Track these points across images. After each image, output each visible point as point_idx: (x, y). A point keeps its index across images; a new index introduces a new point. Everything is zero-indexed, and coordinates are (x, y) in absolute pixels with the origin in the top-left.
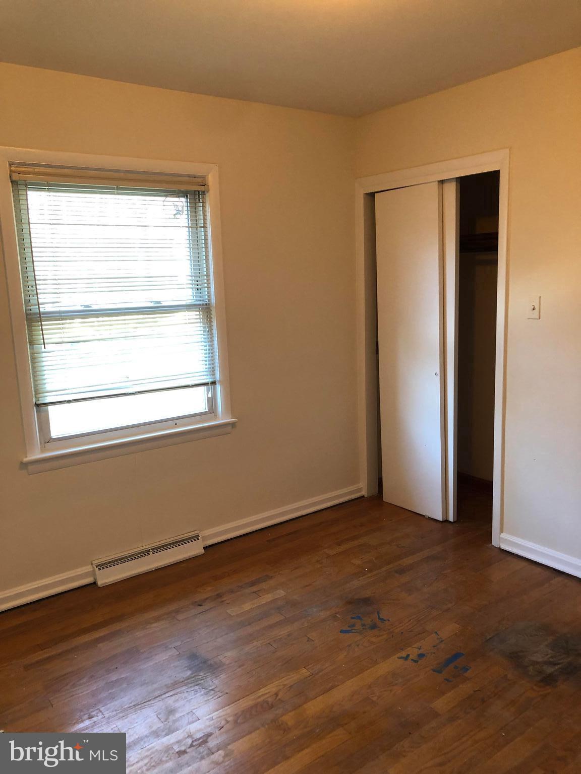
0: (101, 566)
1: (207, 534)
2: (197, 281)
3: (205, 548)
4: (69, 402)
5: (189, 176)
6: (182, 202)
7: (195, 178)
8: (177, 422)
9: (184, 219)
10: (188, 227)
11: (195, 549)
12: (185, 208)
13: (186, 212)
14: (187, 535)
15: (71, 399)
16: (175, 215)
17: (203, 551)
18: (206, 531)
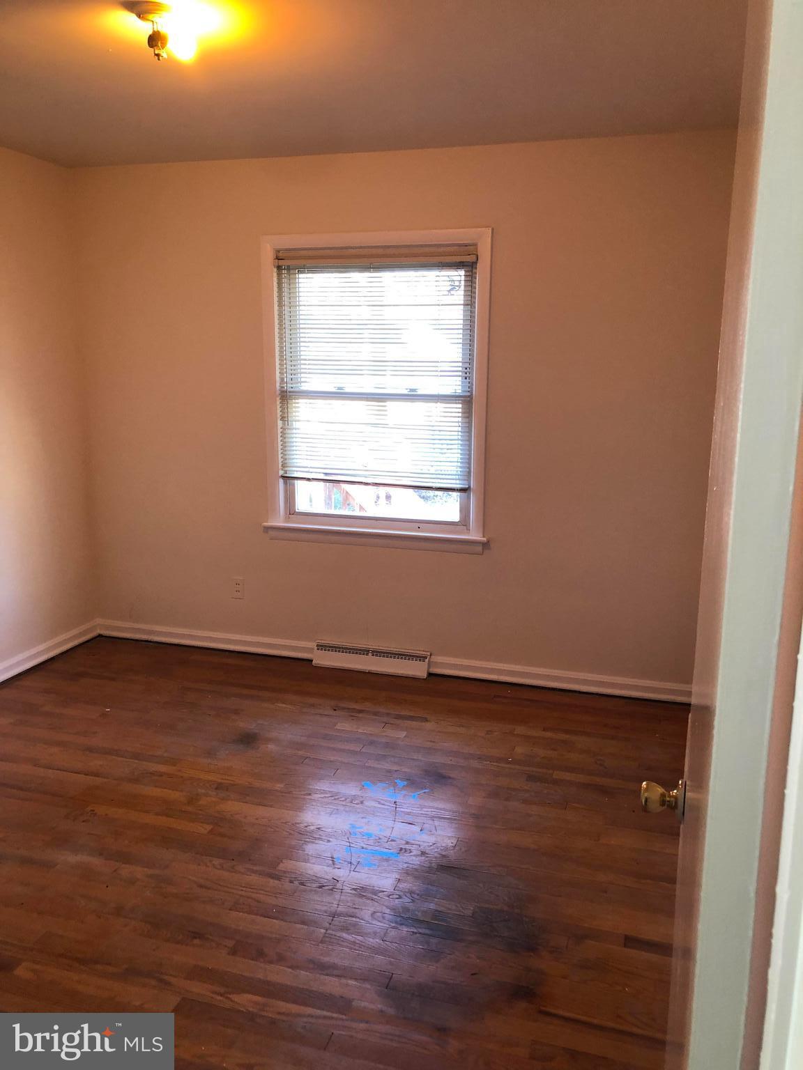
0: (321, 647)
1: (439, 661)
2: (466, 369)
3: (430, 675)
4: (309, 479)
5: (460, 245)
6: (459, 275)
7: (466, 246)
8: (420, 525)
9: (459, 296)
10: (464, 305)
11: (418, 670)
12: (463, 283)
13: (462, 288)
14: (418, 652)
15: (311, 478)
16: (449, 291)
17: (425, 675)
18: (439, 658)
